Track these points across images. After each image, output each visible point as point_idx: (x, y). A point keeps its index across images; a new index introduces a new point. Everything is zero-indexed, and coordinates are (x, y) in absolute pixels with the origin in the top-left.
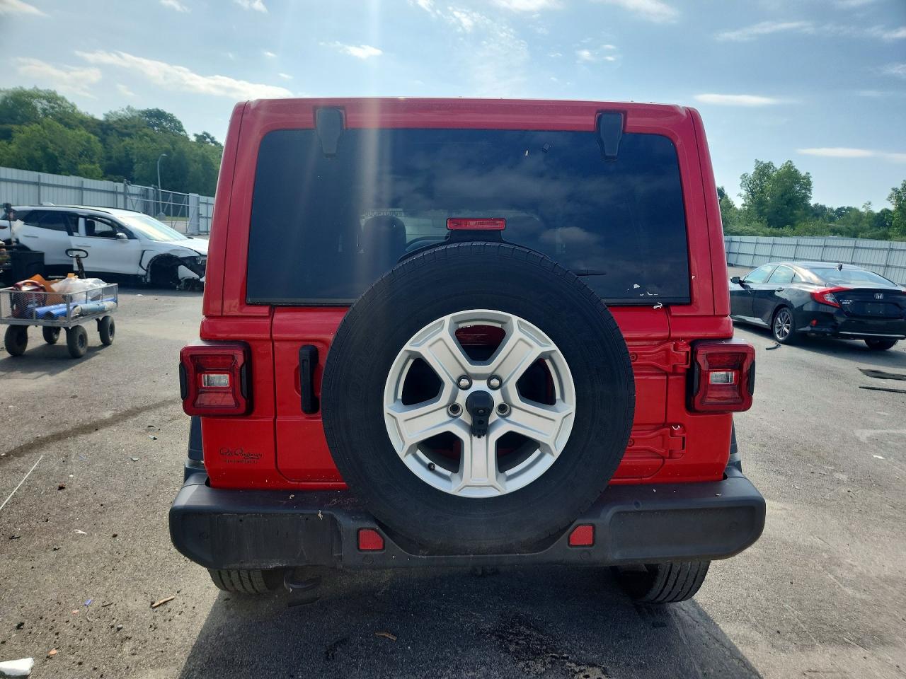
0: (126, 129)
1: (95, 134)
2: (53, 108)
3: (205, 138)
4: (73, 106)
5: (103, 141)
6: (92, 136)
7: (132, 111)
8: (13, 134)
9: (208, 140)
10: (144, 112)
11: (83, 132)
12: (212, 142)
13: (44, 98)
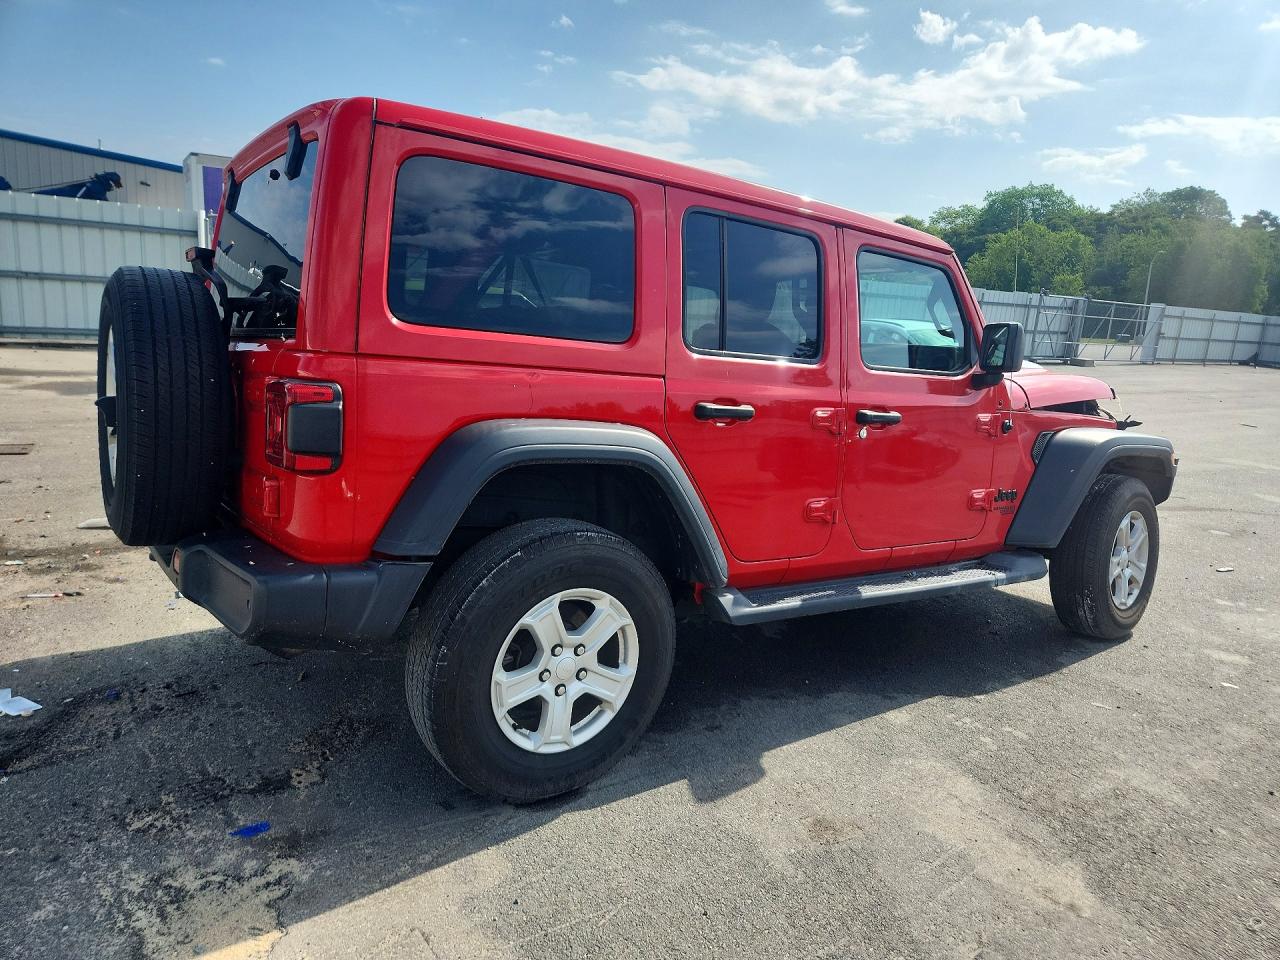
0: (1134, 222)
1: (1086, 233)
2: (1046, 206)
3: (1261, 220)
4: (1071, 201)
5: (1097, 243)
6: (1082, 237)
7: (1151, 195)
8: (988, 245)
9: (1266, 222)
10: (1169, 194)
11: (1073, 231)
12: (1272, 225)
13: (1037, 195)
